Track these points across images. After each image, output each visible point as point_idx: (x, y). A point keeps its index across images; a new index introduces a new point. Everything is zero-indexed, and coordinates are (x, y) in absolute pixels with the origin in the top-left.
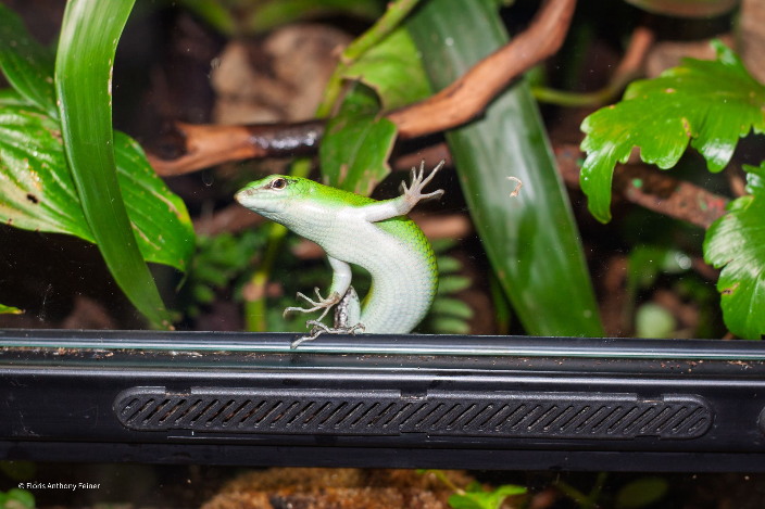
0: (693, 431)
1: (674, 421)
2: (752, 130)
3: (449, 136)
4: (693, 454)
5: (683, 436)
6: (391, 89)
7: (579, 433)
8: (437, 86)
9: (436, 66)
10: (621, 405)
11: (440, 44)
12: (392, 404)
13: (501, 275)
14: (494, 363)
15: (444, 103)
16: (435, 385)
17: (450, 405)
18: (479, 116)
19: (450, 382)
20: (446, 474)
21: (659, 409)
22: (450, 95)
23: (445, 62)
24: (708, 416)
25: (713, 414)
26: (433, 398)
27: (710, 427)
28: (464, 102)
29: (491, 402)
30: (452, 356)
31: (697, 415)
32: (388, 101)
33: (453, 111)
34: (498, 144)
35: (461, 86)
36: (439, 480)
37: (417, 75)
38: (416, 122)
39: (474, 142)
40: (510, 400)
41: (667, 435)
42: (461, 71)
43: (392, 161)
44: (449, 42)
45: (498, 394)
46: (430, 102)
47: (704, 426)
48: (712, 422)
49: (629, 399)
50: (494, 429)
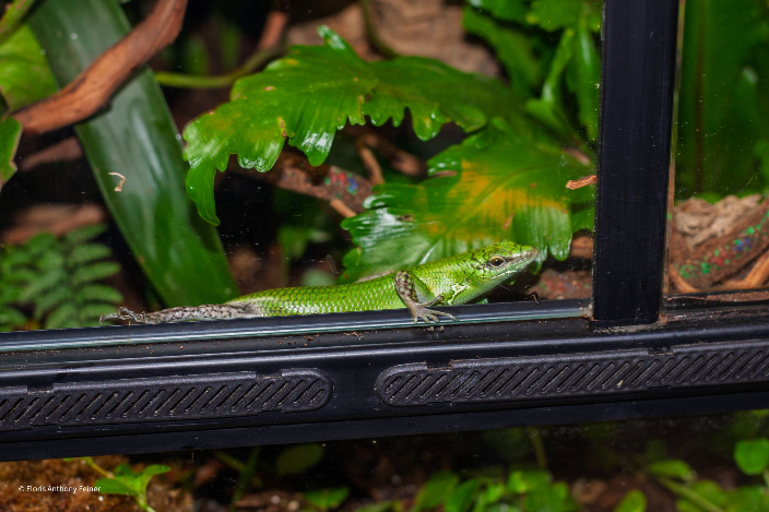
0: (313, 403)
1: (294, 394)
2: (348, 120)
3: (78, 129)
4: (318, 425)
5: (304, 408)
6: (15, 88)
7: (204, 413)
8: (63, 81)
9: (62, 61)
10: (240, 384)
11: (65, 39)
12: (20, 400)
13: (142, 260)
14: (117, 352)
15: (69, 98)
16: (61, 378)
17: (77, 396)
18: (104, 108)
19: (74, 374)
20: (94, 460)
21: (278, 385)
22: (73, 90)
23: (71, 56)
24: (327, 387)
25: (332, 384)
26: (59, 391)
27: (330, 398)
28: (89, 95)
29: (116, 390)
30: (76, 348)
31: (315, 387)
32: (12, 102)
33: (77, 105)
34: (129, 133)
35: (83, 80)
36: (88, 466)
37: (42, 73)
38: (42, 119)
39: (104, 133)
40: (133, 387)
41: (289, 409)
42: (86, 63)
43: (17, 160)
44: (74, 37)
45: (123, 382)
46: (55, 99)
47: (323, 397)
48: (331, 392)
49: (249, 376)
50: (121, 416)
